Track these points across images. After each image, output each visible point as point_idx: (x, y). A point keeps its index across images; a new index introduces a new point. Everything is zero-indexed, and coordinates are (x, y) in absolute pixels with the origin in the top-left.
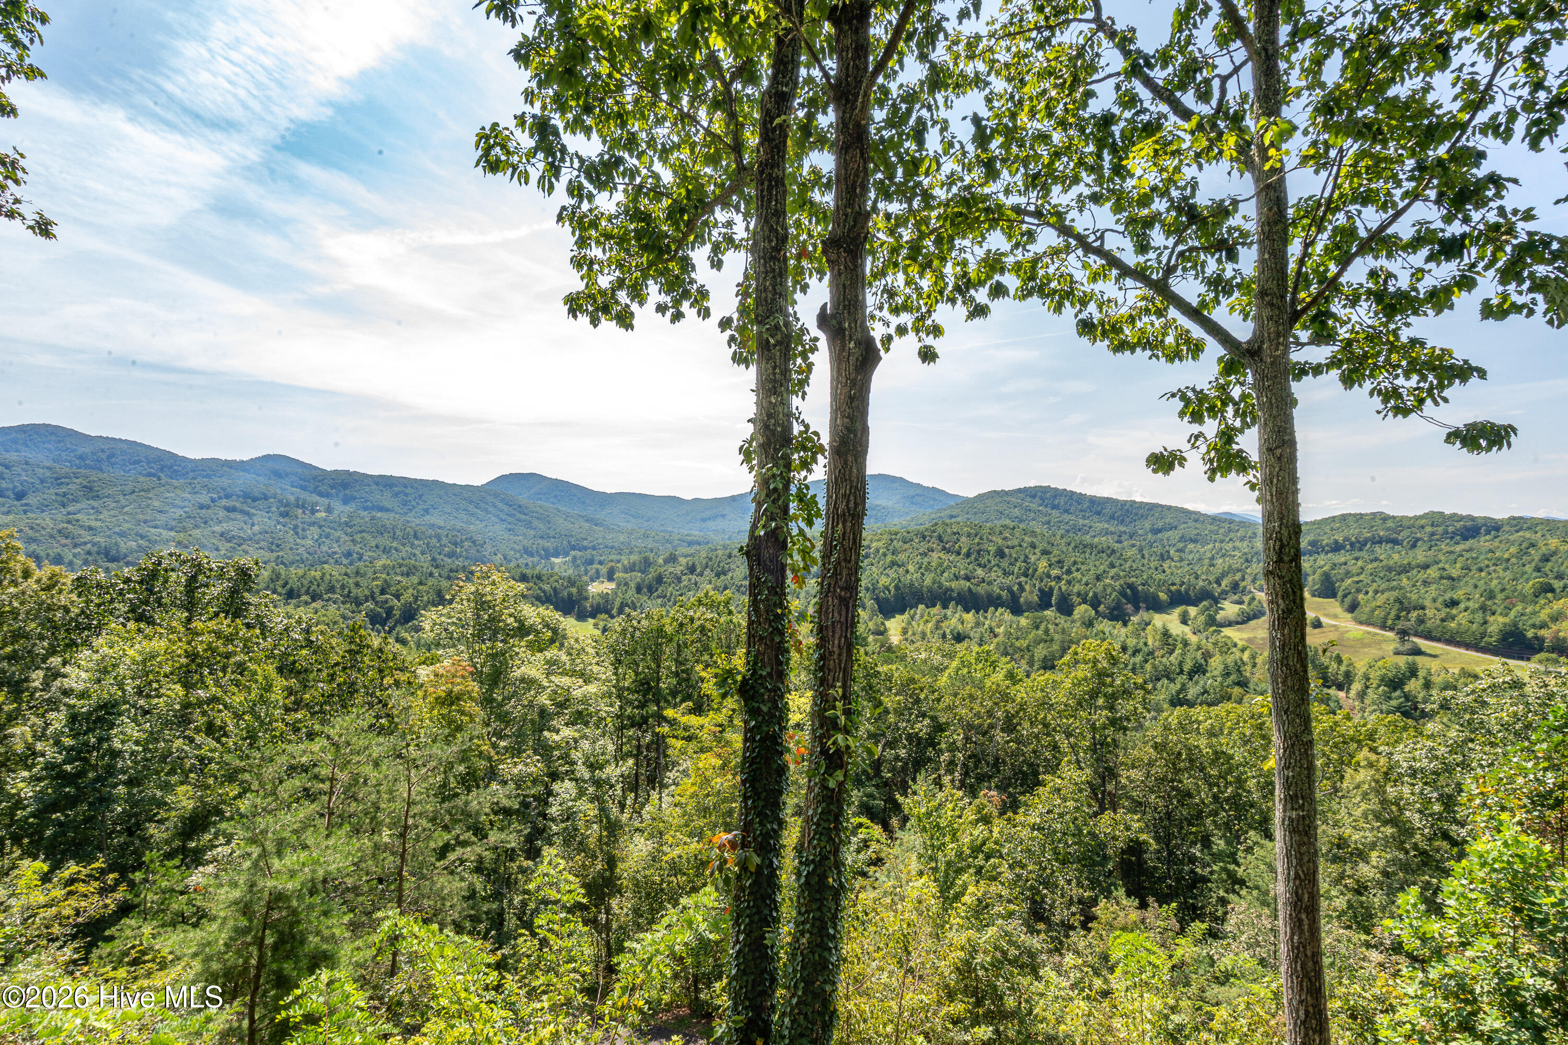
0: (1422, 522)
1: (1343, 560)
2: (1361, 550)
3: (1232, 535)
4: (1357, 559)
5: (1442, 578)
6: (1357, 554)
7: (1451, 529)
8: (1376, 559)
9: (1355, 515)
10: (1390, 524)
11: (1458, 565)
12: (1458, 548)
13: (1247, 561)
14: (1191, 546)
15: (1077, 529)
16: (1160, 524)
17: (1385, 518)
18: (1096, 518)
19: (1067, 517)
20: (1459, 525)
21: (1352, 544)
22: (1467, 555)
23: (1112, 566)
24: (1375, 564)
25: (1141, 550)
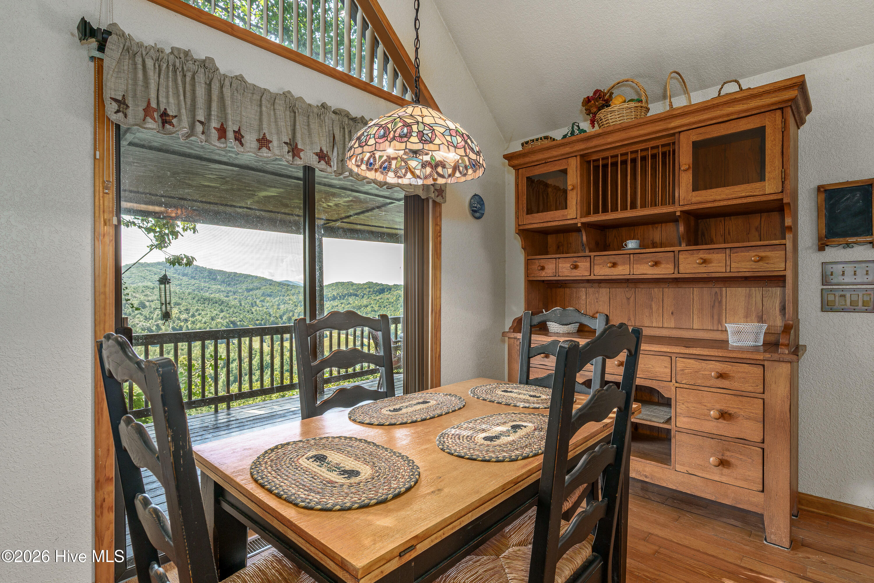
0: (366, 286)
1: (336, 304)
2: (343, 299)
3: (289, 292)
4: (342, 304)
5: (372, 311)
6: (342, 301)
7: (375, 290)
8: (349, 303)
9: (341, 283)
10: (354, 287)
11: (377, 305)
12: (378, 298)
13: (295, 306)
14: (268, 298)
15: (200, 289)
16: (251, 286)
17: (352, 284)
18: (213, 282)
19: (193, 281)
20: (378, 288)
21: (340, 297)
22: (380, 301)
23: (222, 311)
24: (348, 306)
25: (240, 302)
